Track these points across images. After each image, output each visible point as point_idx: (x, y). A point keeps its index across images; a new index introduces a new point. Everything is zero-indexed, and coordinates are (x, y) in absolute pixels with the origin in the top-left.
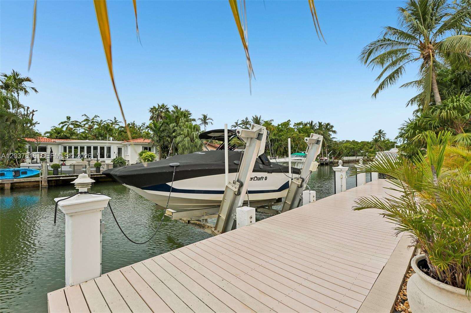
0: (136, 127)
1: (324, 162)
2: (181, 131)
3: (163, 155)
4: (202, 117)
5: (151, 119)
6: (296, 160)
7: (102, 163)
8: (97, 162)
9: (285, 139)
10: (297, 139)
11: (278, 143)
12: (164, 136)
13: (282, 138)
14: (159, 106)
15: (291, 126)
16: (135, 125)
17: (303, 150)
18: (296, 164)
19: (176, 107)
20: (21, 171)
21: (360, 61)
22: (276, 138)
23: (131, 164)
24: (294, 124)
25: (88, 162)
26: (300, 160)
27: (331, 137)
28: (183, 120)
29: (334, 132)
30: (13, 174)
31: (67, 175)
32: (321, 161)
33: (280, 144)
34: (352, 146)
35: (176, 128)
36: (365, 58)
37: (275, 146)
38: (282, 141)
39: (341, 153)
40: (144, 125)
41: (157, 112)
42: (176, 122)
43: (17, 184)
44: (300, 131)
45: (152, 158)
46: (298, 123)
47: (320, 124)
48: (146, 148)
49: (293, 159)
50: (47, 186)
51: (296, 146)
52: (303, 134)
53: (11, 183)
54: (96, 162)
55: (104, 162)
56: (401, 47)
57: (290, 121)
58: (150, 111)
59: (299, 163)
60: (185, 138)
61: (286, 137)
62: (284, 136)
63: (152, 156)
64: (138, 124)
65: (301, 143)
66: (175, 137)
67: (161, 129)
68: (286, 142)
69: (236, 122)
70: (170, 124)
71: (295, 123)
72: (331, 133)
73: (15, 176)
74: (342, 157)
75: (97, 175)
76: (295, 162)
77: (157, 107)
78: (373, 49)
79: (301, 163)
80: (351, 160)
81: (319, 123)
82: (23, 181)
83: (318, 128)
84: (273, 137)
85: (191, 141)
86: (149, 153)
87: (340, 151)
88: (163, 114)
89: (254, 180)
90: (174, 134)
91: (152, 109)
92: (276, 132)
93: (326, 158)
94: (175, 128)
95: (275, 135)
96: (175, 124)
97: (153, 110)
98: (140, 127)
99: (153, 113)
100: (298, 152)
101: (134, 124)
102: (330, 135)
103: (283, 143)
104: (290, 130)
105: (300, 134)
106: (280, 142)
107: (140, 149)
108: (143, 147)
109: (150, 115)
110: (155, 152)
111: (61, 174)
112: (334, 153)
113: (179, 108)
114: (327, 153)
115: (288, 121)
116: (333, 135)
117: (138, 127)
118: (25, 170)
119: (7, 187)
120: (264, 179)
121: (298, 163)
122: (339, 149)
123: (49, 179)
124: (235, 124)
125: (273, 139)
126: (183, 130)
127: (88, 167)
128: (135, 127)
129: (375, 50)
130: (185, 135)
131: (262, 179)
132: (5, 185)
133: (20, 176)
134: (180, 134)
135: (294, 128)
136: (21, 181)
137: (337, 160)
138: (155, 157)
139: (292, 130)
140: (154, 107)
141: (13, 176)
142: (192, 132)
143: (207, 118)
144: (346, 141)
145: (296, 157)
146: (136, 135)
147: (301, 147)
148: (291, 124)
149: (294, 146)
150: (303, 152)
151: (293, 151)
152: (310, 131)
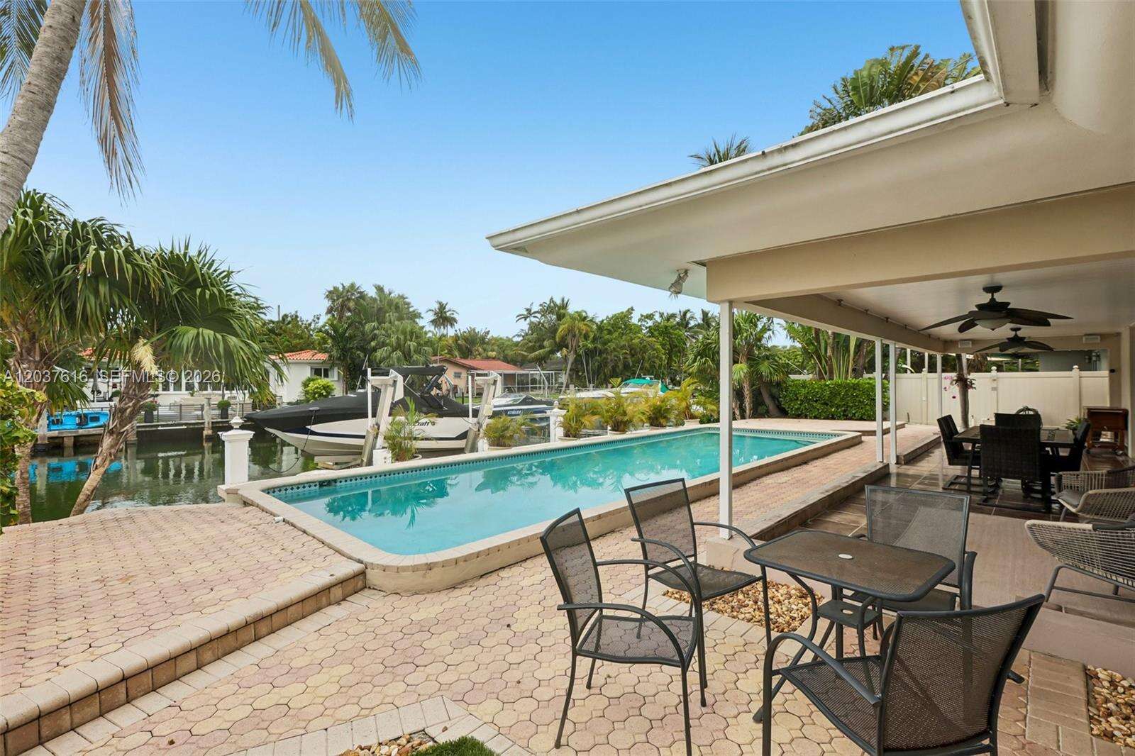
0: (300, 323)
2: (386, 338)
3: (353, 383)
4: (436, 306)
5: (330, 313)
7: (232, 401)
8: (223, 398)
9: (614, 348)
10: (638, 349)
11: (601, 357)
12: (352, 348)
13: (609, 346)
14: (344, 287)
15: (635, 319)
16: (299, 319)
17: (649, 372)
19: (380, 289)
20: (89, 416)
22: (595, 348)
23: (288, 404)
24: (640, 317)
25: (207, 400)
28: (391, 315)
30: (77, 420)
31: (170, 423)
33: (604, 358)
35: (377, 332)
38: (608, 353)
40: (318, 319)
41: (341, 300)
42: (378, 319)
43: (84, 438)
44: (653, 331)
45: (326, 392)
46: (648, 314)
47: (703, 315)
48: (317, 372)
50: (136, 442)
51: (636, 365)
52: (657, 338)
53: (74, 437)
54: (220, 398)
55: (235, 398)
57: (633, 310)
58: (327, 296)
60: (393, 352)
61: (617, 344)
62: (613, 342)
63: (328, 386)
64: (306, 316)
65: (647, 357)
66: (375, 350)
67: (347, 335)
69: (528, 307)
70: (366, 323)
71: (642, 316)
73: (80, 425)
75: (222, 422)
77: (341, 289)
81: (703, 312)
82: (94, 432)
83: (698, 322)
84: (588, 345)
85: (405, 357)
86: (323, 381)
88: (352, 304)
90: (373, 344)
91: (330, 292)
94: (375, 332)
95: (593, 341)
96: (375, 324)
97: (333, 294)
98: (310, 325)
99: (334, 301)
100: (639, 377)
101: (297, 317)
103: (609, 357)
104: (629, 329)
105: (650, 340)
106: (604, 355)
107: (307, 373)
108: (311, 369)
109: (327, 304)
110: (336, 378)
111: (158, 422)
113: (386, 291)
115: (629, 309)
117: (304, 323)
118: (97, 413)
119: (69, 442)
123: (140, 429)
124: (526, 313)
125: (591, 350)
126: (389, 336)
127: (206, 408)
128: (298, 322)
130: (392, 346)
132: (65, 439)
133: (87, 424)
134: (384, 344)
135: (640, 324)
136: (91, 433)
138: (333, 390)
139: (635, 329)
140: (334, 288)
141: (77, 424)
142: (406, 340)
143: (447, 309)
145: (634, 387)
146: (301, 341)
147: (647, 365)
148: (633, 317)
149: (631, 364)
150: (648, 378)
151: (629, 374)
152: (676, 332)
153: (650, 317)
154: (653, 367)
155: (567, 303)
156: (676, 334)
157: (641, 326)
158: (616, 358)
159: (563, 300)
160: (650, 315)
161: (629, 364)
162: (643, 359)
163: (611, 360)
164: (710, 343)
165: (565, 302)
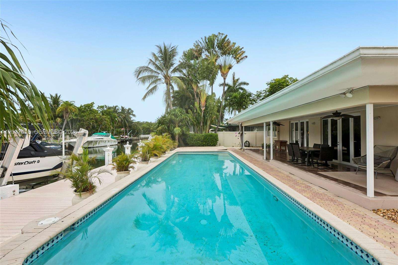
1: (124, 139)
6: (97, 139)
9: (87, 119)
10: (99, 120)
11: (80, 123)
13: (84, 118)
15: (95, 108)
17: (105, 130)
18: (98, 143)
21: (134, 76)
22: (77, 119)
26: (102, 139)
27: (132, 119)
29: (134, 115)
32: (121, 139)
33: (82, 124)
34: (148, 127)
36: (137, 75)
37: (76, 126)
38: (84, 121)
39: (139, 132)
44: (104, 113)
46: (101, 106)
47: (123, 108)
49: (95, 138)
51: (98, 127)
52: (106, 116)
56: (156, 74)
57: (94, 103)
59: (101, 141)
61: (88, 118)
62: (86, 116)
65: (103, 124)
68: (88, 123)
71: (99, 106)
72: (131, 116)
74: (139, 135)
76: (97, 141)
78: (141, 71)
79: (103, 141)
80: (147, 137)
83: (121, 111)
84: (74, 117)
87: (138, 130)
89: (24, 164)
92: (77, 112)
93: (126, 136)
95: (76, 115)
100: (100, 132)
102: (130, 118)
104: (93, 111)
105: (103, 116)
106: (82, 122)
112: (133, 132)
114: (128, 132)
115: (92, 103)
116: (133, 118)
120: (36, 162)
121: (99, 142)
122: (138, 129)
125: (74, 119)
129: (142, 71)
131: (34, 162)
135: (97, 109)
137: (135, 138)
139: (96, 112)
144: (146, 122)
145: (98, 136)
147: (103, 127)
148: (94, 106)
149: (96, 126)
150: (104, 132)
151: (95, 131)
152: (113, 114)
153: (102, 107)
154: (106, 127)
155: (59, 97)
156: (113, 115)
157: (98, 110)
158: (88, 124)
159: (57, 95)
160: (102, 106)
161: (95, 126)
162: (101, 124)
163: (86, 124)
164: (165, 119)
165: (58, 96)
